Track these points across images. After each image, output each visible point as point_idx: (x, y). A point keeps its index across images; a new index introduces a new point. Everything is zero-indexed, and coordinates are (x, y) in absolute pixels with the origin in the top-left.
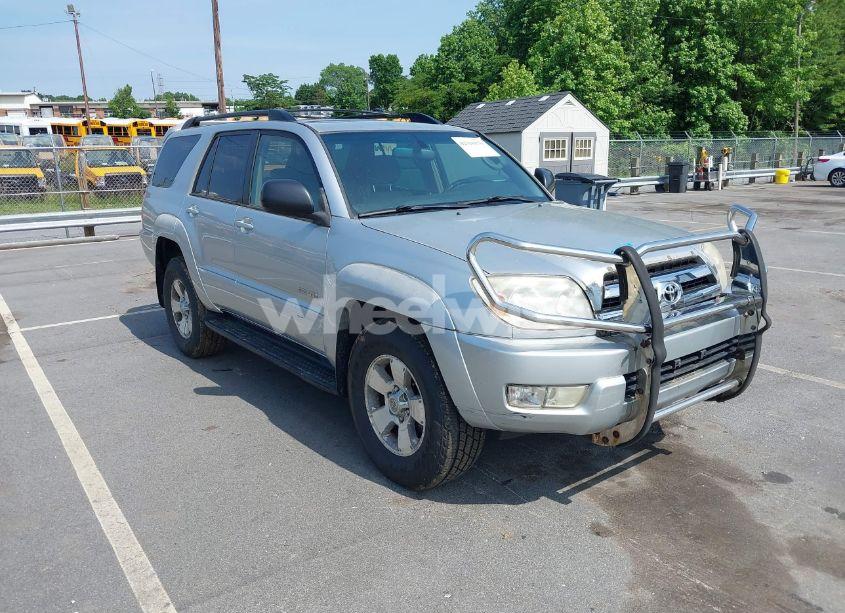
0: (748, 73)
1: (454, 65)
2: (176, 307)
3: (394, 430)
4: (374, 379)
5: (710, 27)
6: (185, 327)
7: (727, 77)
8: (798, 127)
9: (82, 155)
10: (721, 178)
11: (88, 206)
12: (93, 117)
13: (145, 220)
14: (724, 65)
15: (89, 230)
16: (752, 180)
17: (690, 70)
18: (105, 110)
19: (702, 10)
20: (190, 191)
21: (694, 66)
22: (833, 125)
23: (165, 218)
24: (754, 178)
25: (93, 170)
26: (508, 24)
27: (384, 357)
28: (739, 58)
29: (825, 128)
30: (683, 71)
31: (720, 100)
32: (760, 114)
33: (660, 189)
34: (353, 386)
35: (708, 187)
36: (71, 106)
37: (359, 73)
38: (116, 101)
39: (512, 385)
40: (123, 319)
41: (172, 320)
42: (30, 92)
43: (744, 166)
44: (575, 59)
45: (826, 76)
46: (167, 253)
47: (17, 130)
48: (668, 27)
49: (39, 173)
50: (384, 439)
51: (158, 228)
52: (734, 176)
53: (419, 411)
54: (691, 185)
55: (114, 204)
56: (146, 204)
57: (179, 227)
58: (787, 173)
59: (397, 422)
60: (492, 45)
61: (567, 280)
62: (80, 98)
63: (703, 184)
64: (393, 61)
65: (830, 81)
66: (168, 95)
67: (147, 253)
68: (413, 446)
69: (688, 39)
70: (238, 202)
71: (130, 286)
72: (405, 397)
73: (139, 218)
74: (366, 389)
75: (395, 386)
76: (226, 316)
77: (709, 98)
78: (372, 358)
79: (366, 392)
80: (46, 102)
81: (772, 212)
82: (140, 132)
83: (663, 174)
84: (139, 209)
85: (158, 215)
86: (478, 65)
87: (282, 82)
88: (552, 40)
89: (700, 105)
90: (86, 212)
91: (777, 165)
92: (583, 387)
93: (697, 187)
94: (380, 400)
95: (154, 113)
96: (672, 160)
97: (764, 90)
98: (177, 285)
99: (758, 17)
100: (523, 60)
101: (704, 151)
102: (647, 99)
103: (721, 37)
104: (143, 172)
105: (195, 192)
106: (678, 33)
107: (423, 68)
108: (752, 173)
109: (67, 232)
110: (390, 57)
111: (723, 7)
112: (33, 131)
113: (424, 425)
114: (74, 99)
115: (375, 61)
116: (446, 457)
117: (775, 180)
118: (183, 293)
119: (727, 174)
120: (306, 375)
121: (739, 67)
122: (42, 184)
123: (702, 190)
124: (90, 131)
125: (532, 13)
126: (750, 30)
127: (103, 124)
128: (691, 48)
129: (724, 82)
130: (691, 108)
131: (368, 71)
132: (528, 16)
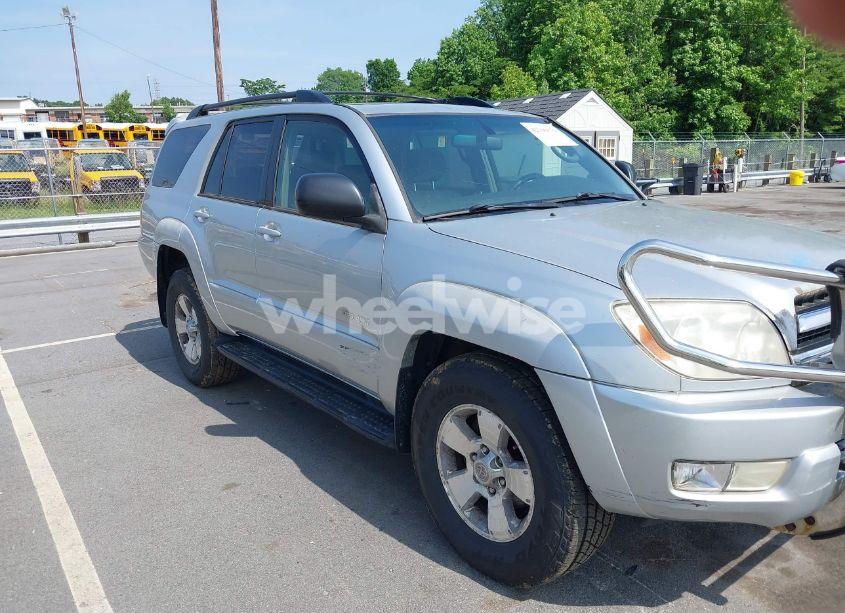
0: (751, 74)
1: (454, 68)
2: (181, 326)
3: (481, 505)
4: (451, 433)
5: (714, 28)
6: (193, 351)
7: (732, 79)
8: (804, 129)
9: (77, 158)
10: (737, 180)
11: (81, 210)
12: (89, 121)
13: (144, 226)
14: (729, 67)
15: (84, 236)
16: (766, 182)
17: (693, 73)
18: (102, 116)
19: (706, 11)
20: (198, 192)
21: (697, 69)
22: (837, 127)
23: (169, 223)
24: (768, 180)
25: (88, 174)
26: (508, 28)
27: (469, 407)
28: (743, 61)
29: (828, 129)
30: (687, 74)
31: (724, 102)
32: (764, 116)
33: (674, 191)
34: (420, 443)
35: (723, 189)
36: (67, 112)
37: (357, 77)
38: (113, 106)
39: (681, 461)
40: (120, 337)
41: (176, 343)
42: (26, 98)
43: (758, 168)
44: (578, 61)
45: (831, 78)
46: (171, 264)
47: (10, 134)
48: (672, 28)
49: (32, 177)
50: (465, 515)
51: (159, 235)
52: (749, 178)
53: (523, 484)
54: (705, 187)
55: (109, 209)
56: (145, 208)
57: (186, 233)
58: (802, 174)
59: (486, 494)
60: (492, 48)
61: (748, 307)
62: (76, 104)
63: (717, 186)
64: (390, 65)
65: (835, 83)
66: (164, 101)
67: (147, 262)
68: (512, 529)
69: (693, 41)
70: (258, 204)
71: (128, 298)
72: (498, 462)
73: (137, 223)
74: (438, 445)
75: (483, 446)
76: (243, 340)
77: (712, 100)
78: (450, 407)
79: (438, 451)
80: (42, 107)
81: (803, 214)
82: (136, 136)
83: (676, 176)
84: (138, 213)
85: (159, 220)
86: (478, 69)
87: (279, 87)
88: (554, 43)
89: (705, 107)
90: (80, 217)
91: (790, 167)
92: (784, 462)
93: (711, 189)
94: (460, 463)
95: (151, 118)
96: (686, 161)
97: (769, 92)
98: (182, 301)
99: (762, 19)
100: (524, 64)
101: (717, 152)
102: (650, 100)
103: (725, 40)
104: (140, 176)
105: (202, 192)
106: (682, 35)
107: (421, 72)
108: (767, 175)
109: (60, 238)
110: (387, 61)
111: (727, 10)
112: (28, 135)
113: (532, 505)
114: (71, 105)
115: (373, 66)
116: (567, 552)
117: (788, 181)
118: (190, 311)
119: (742, 176)
120: (350, 419)
121: (744, 69)
122: (36, 188)
123: (716, 192)
124: (86, 135)
125: (532, 17)
126: (755, 32)
127: (99, 128)
128: (695, 50)
129: (728, 84)
130: (695, 110)
131: (366, 76)
132: (528, 19)
